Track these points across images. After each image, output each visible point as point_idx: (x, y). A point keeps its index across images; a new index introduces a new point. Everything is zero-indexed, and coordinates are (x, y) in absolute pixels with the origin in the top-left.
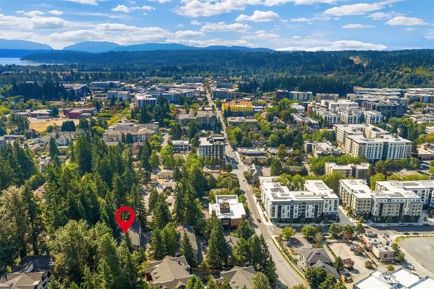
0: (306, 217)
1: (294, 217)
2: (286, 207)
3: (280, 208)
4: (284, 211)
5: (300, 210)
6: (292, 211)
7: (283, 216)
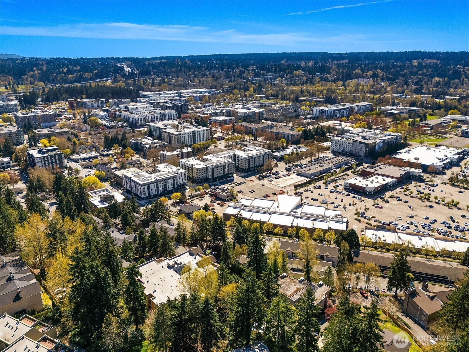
0: (168, 190)
1: (160, 192)
2: (153, 185)
3: (148, 187)
4: (152, 189)
5: (163, 186)
6: (157, 187)
7: (152, 193)
